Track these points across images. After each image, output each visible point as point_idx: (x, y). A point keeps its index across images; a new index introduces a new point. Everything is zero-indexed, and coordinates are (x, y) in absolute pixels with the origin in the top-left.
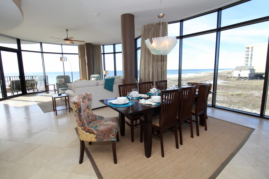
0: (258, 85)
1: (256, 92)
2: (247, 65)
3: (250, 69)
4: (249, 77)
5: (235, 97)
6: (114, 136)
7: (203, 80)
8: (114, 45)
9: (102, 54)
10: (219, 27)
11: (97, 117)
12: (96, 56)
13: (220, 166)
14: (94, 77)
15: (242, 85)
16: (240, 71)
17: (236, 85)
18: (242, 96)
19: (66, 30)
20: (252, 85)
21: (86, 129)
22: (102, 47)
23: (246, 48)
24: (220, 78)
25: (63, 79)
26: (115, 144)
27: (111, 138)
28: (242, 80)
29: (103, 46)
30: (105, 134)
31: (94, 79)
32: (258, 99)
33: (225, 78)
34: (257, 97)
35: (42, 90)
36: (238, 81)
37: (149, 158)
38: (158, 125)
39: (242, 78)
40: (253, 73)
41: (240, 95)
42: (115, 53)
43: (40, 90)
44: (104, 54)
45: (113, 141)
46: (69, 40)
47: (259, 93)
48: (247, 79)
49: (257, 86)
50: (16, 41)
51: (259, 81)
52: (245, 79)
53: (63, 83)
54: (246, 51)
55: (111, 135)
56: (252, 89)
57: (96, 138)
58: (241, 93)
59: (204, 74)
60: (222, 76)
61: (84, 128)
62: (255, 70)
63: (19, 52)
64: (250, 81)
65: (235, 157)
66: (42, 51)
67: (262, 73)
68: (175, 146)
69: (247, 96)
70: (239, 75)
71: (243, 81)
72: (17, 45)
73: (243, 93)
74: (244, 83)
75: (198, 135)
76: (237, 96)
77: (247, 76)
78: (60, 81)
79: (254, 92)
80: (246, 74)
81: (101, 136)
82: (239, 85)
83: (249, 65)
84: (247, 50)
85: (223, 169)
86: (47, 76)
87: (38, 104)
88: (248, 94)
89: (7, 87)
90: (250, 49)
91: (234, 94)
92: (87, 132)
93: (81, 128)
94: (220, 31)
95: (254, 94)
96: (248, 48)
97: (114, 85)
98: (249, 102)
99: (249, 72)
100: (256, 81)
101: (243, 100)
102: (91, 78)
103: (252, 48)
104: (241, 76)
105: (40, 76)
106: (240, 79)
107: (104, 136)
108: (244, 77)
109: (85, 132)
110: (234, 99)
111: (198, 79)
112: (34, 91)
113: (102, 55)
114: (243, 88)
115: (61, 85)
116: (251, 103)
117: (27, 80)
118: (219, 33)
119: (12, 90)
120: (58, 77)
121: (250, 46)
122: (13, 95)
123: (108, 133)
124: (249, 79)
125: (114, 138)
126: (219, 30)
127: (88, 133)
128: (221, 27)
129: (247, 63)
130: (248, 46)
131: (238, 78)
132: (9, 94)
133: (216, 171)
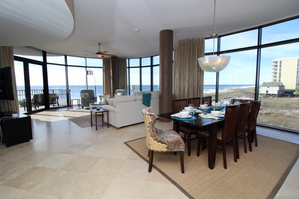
0: (289, 103)
1: (288, 111)
2: (276, 80)
3: (279, 85)
4: (278, 95)
5: (264, 116)
6: (183, 147)
7: (227, 97)
8: (140, 59)
9: (128, 67)
10: (260, 45)
11: (158, 130)
12: (121, 70)
13: (282, 177)
14: (120, 92)
15: (271, 103)
16: (268, 87)
17: (264, 103)
18: (272, 115)
19: (99, 43)
20: (282, 103)
21: (158, 140)
22: (127, 60)
23: (274, 62)
24: (245, 95)
25: (87, 94)
26: (183, 154)
27: (181, 149)
28: (271, 97)
29: (129, 59)
30: (175, 144)
31: (120, 94)
32: (289, 119)
33: (251, 95)
34: (288, 116)
35: (63, 105)
36: (266, 99)
37: (213, 170)
38: (221, 138)
39: (270, 96)
40: (282, 89)
41: (269, 114)
42: (141, 67)
43: (61, 105)
44: (129, 68)
45: (182, 152)
46: (101, 54)
47: (291, 112)
48: (276, 96)
49: (288, 105)
50: (42, 53)
51: (289, 99)
52: (274, 97)
53: (87, 98)
54: (274, 66)
55: (181, 146)
56: (282, 107)
57: (167, 148)
58: (271, 112)
59: (228, 91)
60: (247, 93)
61: (156, 138)
62: (284, 86)
63: (44, 64)
64: (280, 99)
65: (292, 169)
66: (66, 64)
67: (292, 90)
68: (234, 160)
69: (277, 116)
70: (267, 92)
71: (271, 99)
72: (42, 57)
73: (273, 112)
74: (273, 101)
75: (251, 150)
76: (266, 115)
77: (276, 93)
78: (85, 96)
79: (285, 111)
80: (274, 90)
81: (172, 147)
82: (267, 102)
83: (278, 81)
84: (275, 64)
85: (286, 179)
86: (70, 90)
87: (69, 119)
88: (278, 113)
90: (278, 64)
91: (262, 113)
92: (158, 142)
93: (153, 138)
94: (261, 48)
95: (284, 113)
96: (276, 62)
97: (151, 101)
98: (280, 122)
99: (277, 89)
100: (286, 99)
101: (273, 120)
102: (117, 93)
103: (281, 62)
104: (269, 93)
105: (62, 90)
106: (268, 96)
107: (174, 146)
108: (273, 94)
109: (156, 142)
110: (262, 118)
111: (221, 96)
112: (54, 105)
113: (128, 69)
114: (272, 107)
115: (86, 100)
116: (282, 123)
117: (50, 94)
118: (259, 49)
120: (83, 92)
121: (278, 60)
122: (35, 110)
123: (178, 143)
124: (278, 97)
125: (183, 149)
126: (259, 47)
127: (160, 143)
128: (262, 44)
129: (275, 79)
130: (276, 60)
131: (266, 95)
133: (280, 180)
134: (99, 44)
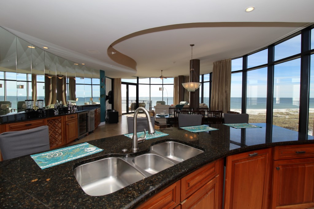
66: (150, 84)
72: (137, 80)
89: (130, 107)
117: (140, 103)
119: (132, 109)
120: (158, 102)
132: (130, 111)
134: (162, 71)
